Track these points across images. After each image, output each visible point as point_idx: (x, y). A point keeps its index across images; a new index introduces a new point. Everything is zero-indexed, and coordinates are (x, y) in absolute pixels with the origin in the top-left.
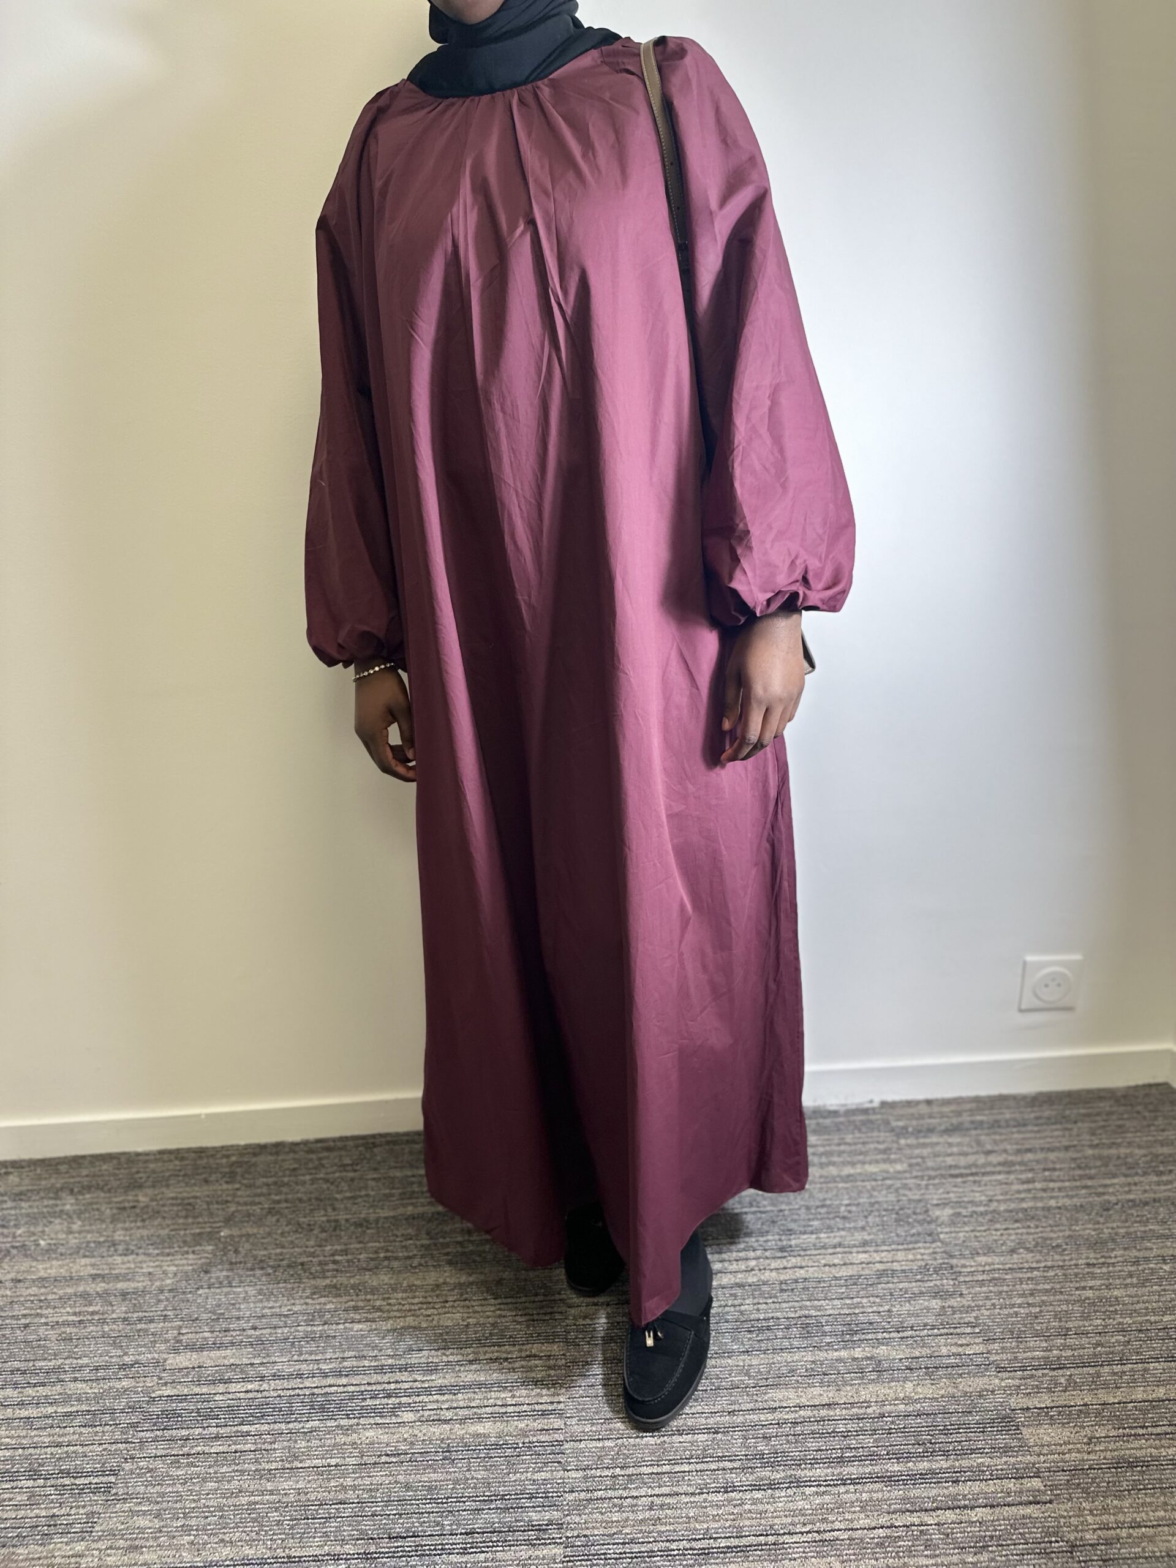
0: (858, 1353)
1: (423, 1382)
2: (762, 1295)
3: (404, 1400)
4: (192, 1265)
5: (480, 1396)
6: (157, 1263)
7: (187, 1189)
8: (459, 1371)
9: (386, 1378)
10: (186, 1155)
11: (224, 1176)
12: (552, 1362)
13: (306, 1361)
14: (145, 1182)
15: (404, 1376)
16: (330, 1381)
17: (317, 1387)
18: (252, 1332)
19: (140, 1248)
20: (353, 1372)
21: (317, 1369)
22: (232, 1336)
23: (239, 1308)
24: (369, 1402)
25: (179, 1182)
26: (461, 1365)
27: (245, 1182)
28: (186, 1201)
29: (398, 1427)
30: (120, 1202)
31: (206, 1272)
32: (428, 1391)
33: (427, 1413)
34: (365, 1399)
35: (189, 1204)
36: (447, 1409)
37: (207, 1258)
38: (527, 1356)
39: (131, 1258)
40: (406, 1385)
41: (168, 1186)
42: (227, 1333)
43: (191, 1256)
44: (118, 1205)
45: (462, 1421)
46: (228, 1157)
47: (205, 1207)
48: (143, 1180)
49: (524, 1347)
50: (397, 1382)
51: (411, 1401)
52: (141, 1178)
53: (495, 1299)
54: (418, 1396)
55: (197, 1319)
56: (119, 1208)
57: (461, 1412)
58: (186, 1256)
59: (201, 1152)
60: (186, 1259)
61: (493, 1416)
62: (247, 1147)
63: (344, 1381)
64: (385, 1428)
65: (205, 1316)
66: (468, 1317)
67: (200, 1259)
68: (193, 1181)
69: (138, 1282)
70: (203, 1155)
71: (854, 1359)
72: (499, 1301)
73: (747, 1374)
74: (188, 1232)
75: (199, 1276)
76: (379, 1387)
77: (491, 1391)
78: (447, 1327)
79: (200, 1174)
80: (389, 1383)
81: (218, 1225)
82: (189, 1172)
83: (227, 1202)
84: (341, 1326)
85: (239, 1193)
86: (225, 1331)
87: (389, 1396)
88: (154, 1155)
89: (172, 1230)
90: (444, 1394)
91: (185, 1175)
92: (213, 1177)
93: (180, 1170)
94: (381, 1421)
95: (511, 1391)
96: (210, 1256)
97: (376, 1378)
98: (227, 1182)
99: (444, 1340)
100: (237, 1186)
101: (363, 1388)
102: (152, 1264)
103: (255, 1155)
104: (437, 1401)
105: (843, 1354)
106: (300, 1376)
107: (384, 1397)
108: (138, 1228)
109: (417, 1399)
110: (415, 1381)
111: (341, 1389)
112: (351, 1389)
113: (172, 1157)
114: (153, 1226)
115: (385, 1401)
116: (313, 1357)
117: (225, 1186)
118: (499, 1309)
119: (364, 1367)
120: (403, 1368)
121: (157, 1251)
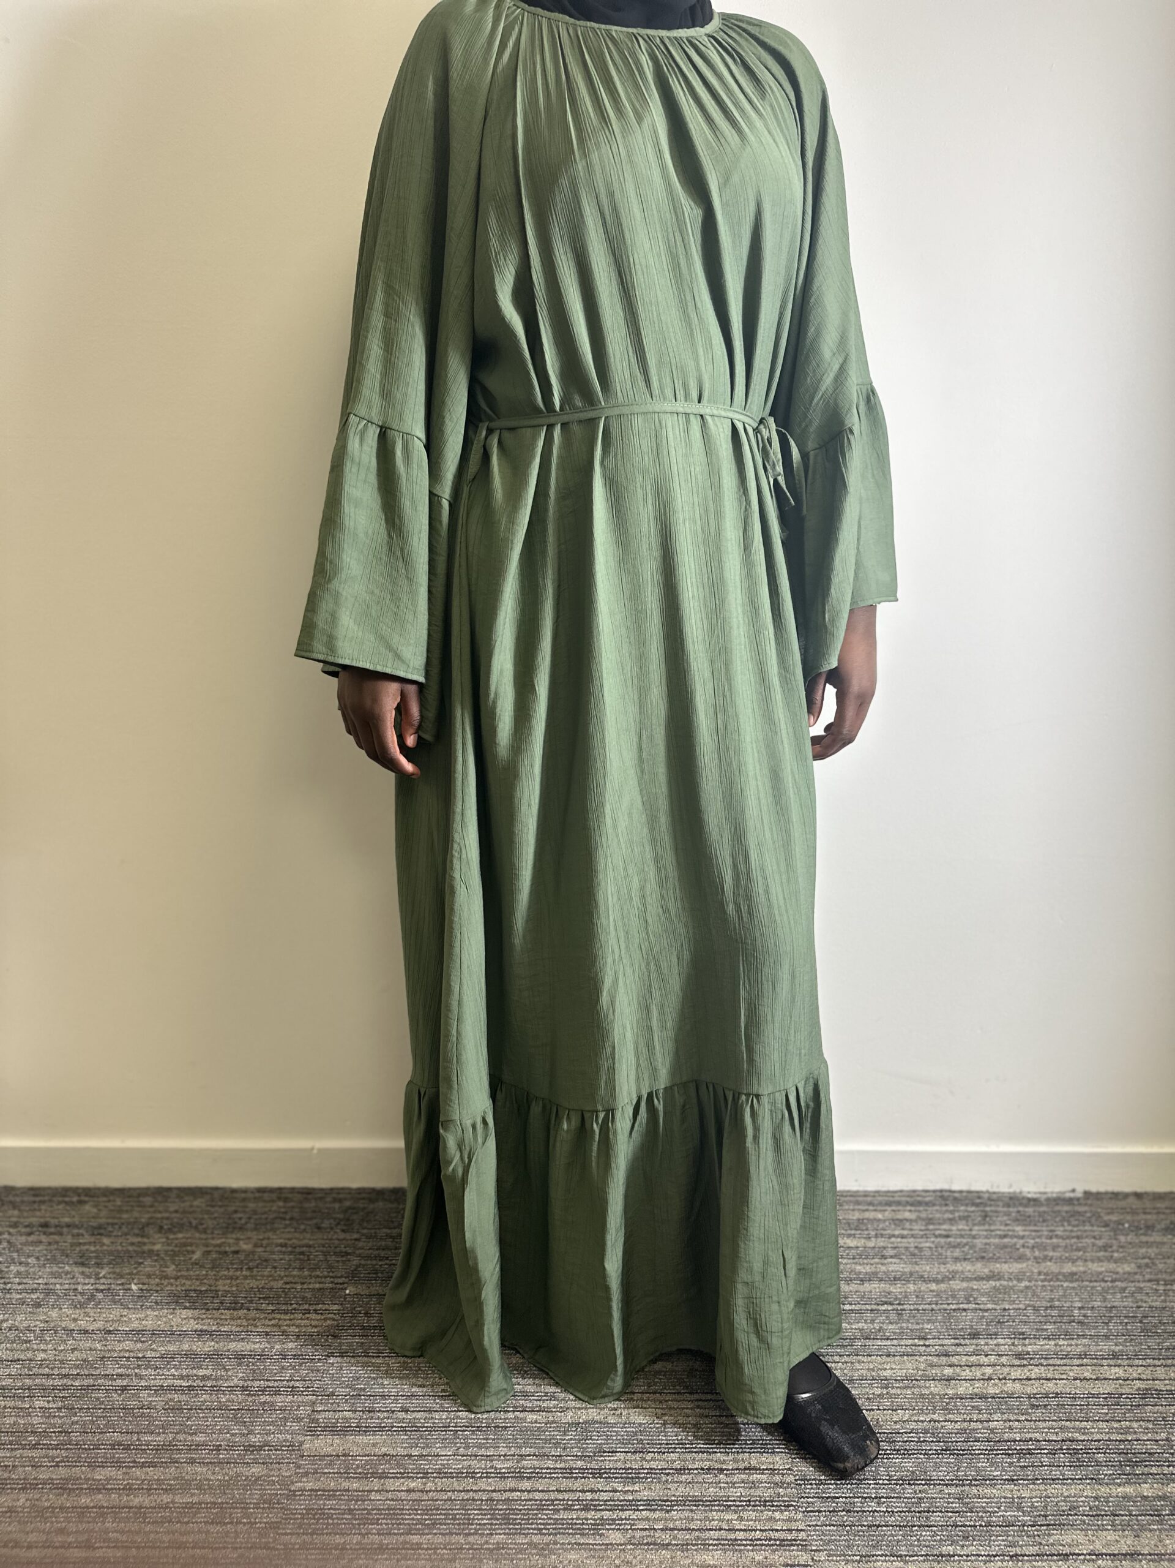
0: (1146, 1490)
1: (626, 1492)
2: (1010, 1410)
3: (606, 1514)
4: (316, 1327)
5: (698, 1515)
6: (273, 1322)
7: (297, 1235)
8: (667, 1481)
9: (578, 1485)
10: (290, 1196)
11: (338, 1224)
13: (476, 1456)
14: (246, 1223)
15: (600, 1484)
16: (510, 1484)
17: (494, 1491)
18: (402, 1415)
19: (251, 1302)
20: (536, 1474)
21: (492, 1467)
22: (378, 1418)
23: (382, 1384)
24: (562, 1515)
25: (286, 1226)
26: (668, 1474)
27: (365, 1231)
28: (298, 1250)
29: (606, 1550)
30: (219, 1246)
31: (335, 1336)
32: (633, 1505)
33: (638, 1534)
34: (558, 1510)
35: (302, 1253)
36: (662, 1530)
37: (334, 1320)
38: (745, 1469)
39: (242, 1313)
40: (605, 1496)
41: (274, 1230)
42: (372, 1414)
43: (313, 1316)
44: (217, 1249)
45: (684, 1546)
46: (340, 1201)
47: (321, 1258)
48: (243, 1221)
49: (740, 1456)
50: (592, 1491)
51: (615, 1517)
52: (240, 1219)
53: (690, 1393)
54: (622, 1510)
55: (332, 1394)
56: (220, 1253)
57: (681, 1535)
58: (307, 1315)
59: (309, 1193)
60: (308, 1318)
61: (720, 1543)
62: (361, 1191)
63: (526, 1485)
64: (590, 1550)
65: (342, 1391)
67: (325, 1320)
68: (302, 1227)
69: (254, 1343)
70: (310, 1196)
71: (1145, 1498)
72: (696, 1396)
73: (1019, 1508)
74: (305, 1286)
75: (326, 1340)
76: (571, 1496)
77: (711, 1511)
79: (311, 1219)
80: (583, 1491)
82: (296, 1215)
83: (347, 1254)
85: (360, 1244)
86: (369, 1411)
87: (586, 1509)
88: (252, 1192)
89: (286, 1283)
90: (655, 1510)
91: (292, 1219)
92: (326, 1224)
93: (286, 1213)
94: (582, 1541)
95: (736, 1512)
96: (337, 1317)
97: (565, 1484)
98: (343, 1231)
99: (641, 1441)
100: (356, 1236)
101: (552, 1496)
102: (267, 1322)
104: (647, 1519)
105: (1129, 1490)
106: (471, 1474)
107: (581, 1510)
108: (246, 1277)
109: (623, 1515)
110: (616, 1491)
111: (525, 1496)
112: (538, 1496)
113: (274, 1196)
114: (263, 1276)
115: (583, 1514)
116: (483, 1452)
117: (342, 1236)
118: (698, 1407)
119: (548, 1468)
120: (598, 1474)
121: (271, 1307)
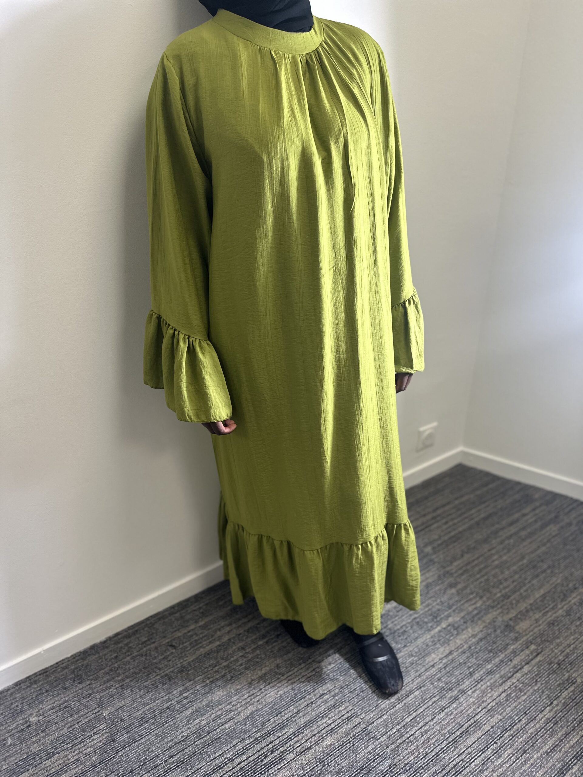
12: (333, 693)
66: (278, 691)
78: (271, 702)
81: (96, 711)
84: (219, 730)
103: (83, 659)
